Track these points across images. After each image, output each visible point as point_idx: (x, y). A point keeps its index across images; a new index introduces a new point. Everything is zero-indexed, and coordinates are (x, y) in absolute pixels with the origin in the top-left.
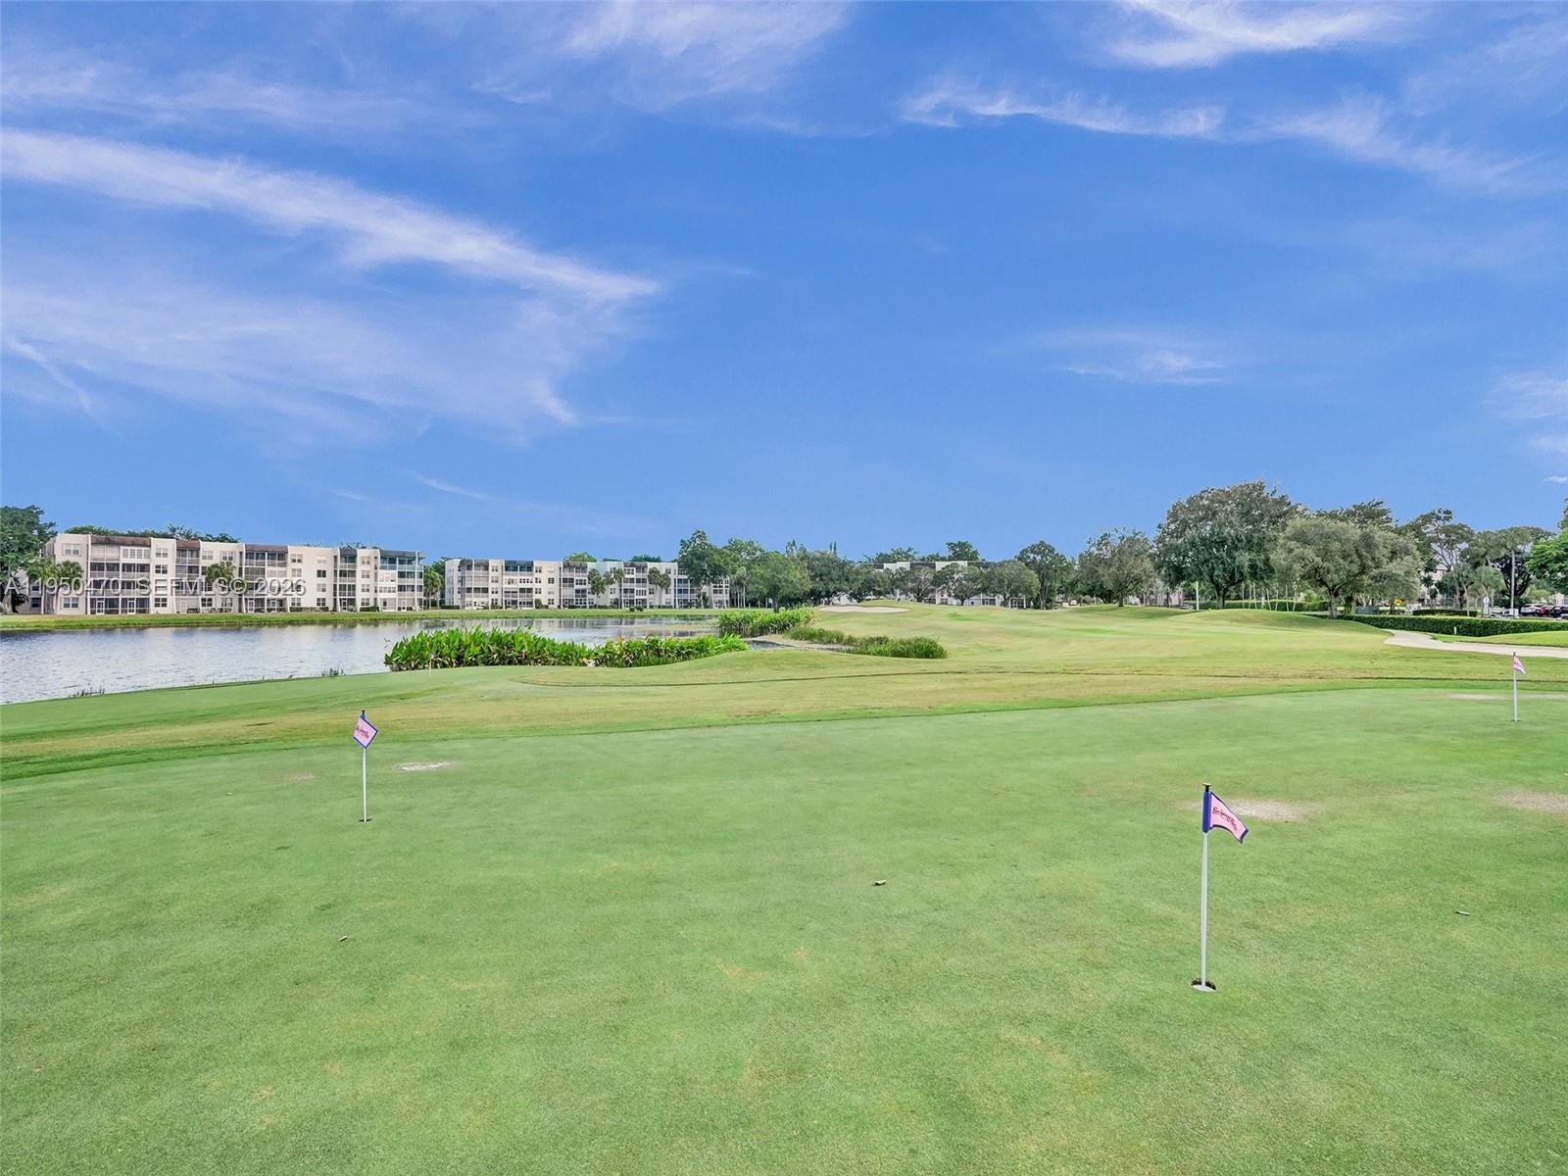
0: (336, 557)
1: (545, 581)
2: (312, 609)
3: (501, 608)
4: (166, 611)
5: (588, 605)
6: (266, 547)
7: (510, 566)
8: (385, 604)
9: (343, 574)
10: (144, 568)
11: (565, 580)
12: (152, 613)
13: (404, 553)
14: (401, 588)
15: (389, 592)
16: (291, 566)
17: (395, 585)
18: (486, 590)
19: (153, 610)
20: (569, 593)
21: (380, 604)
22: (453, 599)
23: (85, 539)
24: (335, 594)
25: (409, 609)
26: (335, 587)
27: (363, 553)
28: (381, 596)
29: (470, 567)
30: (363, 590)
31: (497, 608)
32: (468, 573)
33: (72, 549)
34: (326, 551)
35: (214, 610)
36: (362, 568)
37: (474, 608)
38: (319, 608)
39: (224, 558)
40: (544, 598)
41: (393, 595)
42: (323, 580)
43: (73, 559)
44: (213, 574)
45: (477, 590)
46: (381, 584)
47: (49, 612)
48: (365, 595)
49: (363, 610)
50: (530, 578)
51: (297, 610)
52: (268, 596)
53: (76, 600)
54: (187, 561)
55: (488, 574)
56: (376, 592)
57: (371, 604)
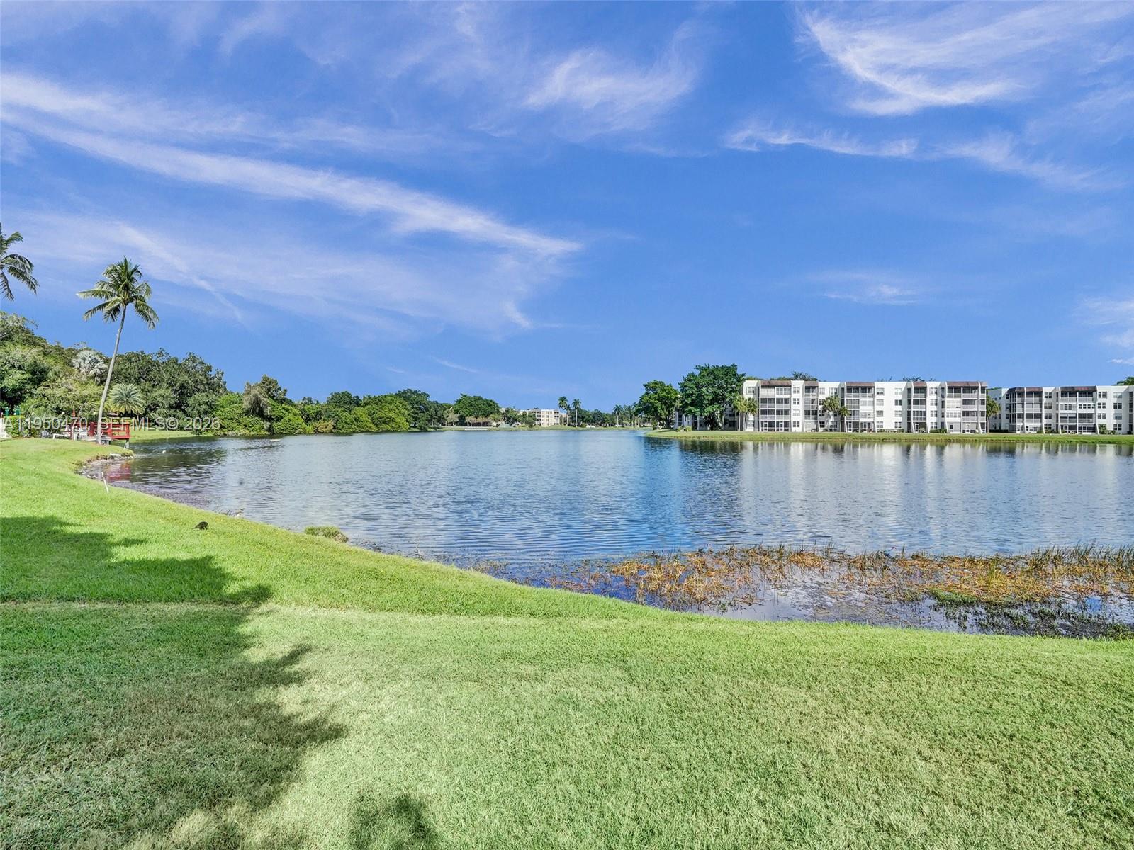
0: (909, 390)
1: (1110, 406)
2: (889, 431)
3: (1057, 432)
4: (798, 430)
6: (860, 383)
7: (1069, 392)
8: (951, 427)
9: (916, 402)
10: (786, 401)
12: (793, 431)
13: (968, 383)
14: (966, 414)
15: (955, 417)
16: (877, 397)
17: (960, 411)
18: (1039, 416)
19: (794, 429)
21: (947, 427)
22: (1000, 424)
23: (758, 383)
24: (909, 419)
25: (972, 431)
26: (909, 413)
27: (931, 385)
28: (948, 420)
29: (1021, 394)
30: (932, 416)
31: (1052, 432)
32: (1018, 400)
33: (752, 390)
34: (903, 385)
35: (826, 430)
36: (931, 397)
37: (1027, 432)
38: (896, 430)
39: (832, 393)
40: (1110, 423)
41: (958, 420)
42: (899, 408)
43: (752, 396)
44: (828, 405)
45: (1029, 416)
46: (947, 411)
47: (742, 429)
48: (934, 420)
49: (932, 432)
50: (1092, 404)
51: (881, 431)
52: (861, 420)
53: (754, 422)
54: (811, 396)
55: (1041, 400)
56: (943, 417)
57: (939, 427)
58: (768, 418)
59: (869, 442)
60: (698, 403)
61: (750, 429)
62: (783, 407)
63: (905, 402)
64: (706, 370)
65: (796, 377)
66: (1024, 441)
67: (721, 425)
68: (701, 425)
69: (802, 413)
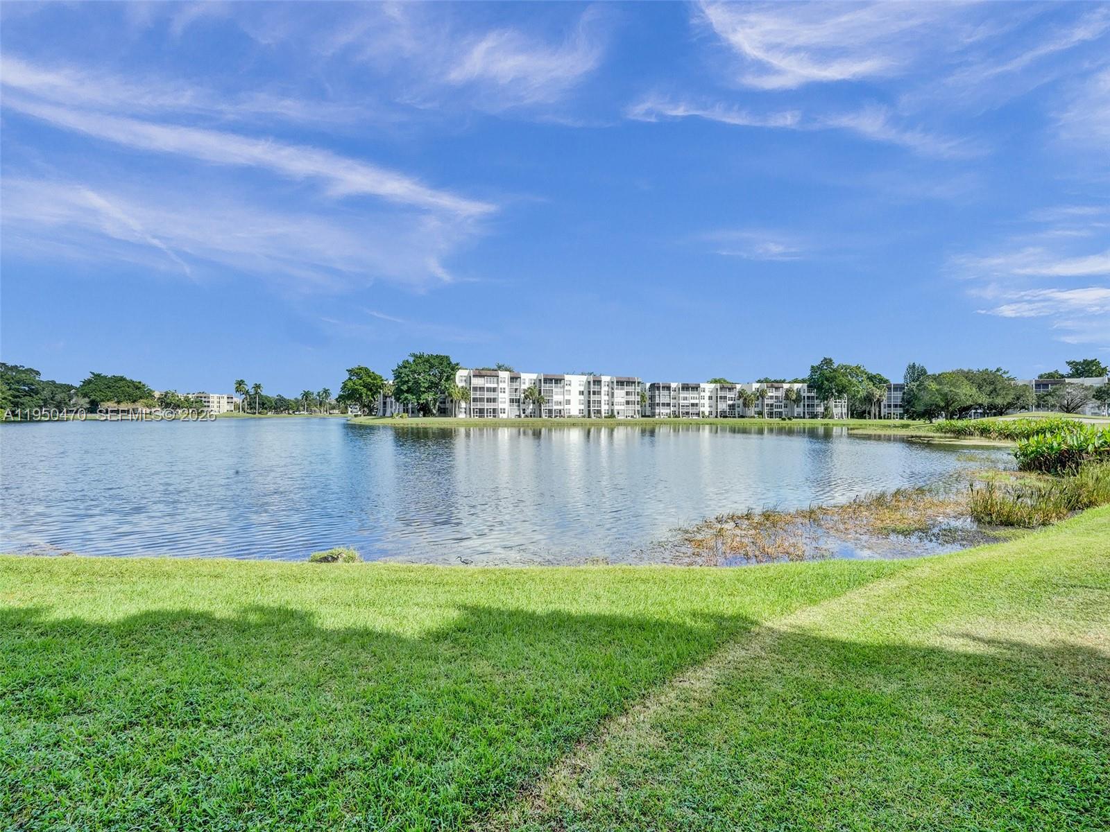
0: (589, 382)
1: (707, 398)
2: (575, 417)
3: (679, 417)
4: (506, 416)
5: (737, 415)
6: (554, 375)
7: (686, 388)
8: (618, 413)
9: (594, 393)
10: (494, 390)
11: (721, 398)
12: (500, 417)
13: (629, 378)
14: (628, 403)
15: (621, 405)
16: (566, 388)
17: (624, 400)
18: (668, 405)
19: (501, 415)
20: (723, 406)
21: (616, 413)
22: (645, 411)
23: (469, 373)
24: (589, 407)
25: (632, 417)
26: (589, 402)
27: (605, 379)
28: (616, 408)
29: (658, 388)
30: (605, 404)
31: (676, 417)
32: (657, 392)
33: (464, 378)
34: (584, 378)
35: (527, 416)
36: (604, 389)
37: (662, 417)
38: (580, 415)
39: (531, 384)
40: (706, 410)
41: (623, 407)
42: (582, 397)
43: (463, 384)
44: (529, 394)
45: (664, 404)
46: (616, 400)
47: (455, 416)
48: (607, 407)
49: (605, 417)
50: (698, 396)
51: (569, 417)
52: (555, 407)
53: (466, 409)
54: (515, 385)
55: (670, 393)
56: (613, 405)
57: (610, 414)
58: (479, 406)
59: (561, 426)
60: (415, 390)
61: (462, 416)
62: (492, 395)
63: (586, 393)
64: (420, 358)
65: (500, 368)
66: (662, 423)
67: (434, 411)
68: (413, 412)
69: (508, 401)
